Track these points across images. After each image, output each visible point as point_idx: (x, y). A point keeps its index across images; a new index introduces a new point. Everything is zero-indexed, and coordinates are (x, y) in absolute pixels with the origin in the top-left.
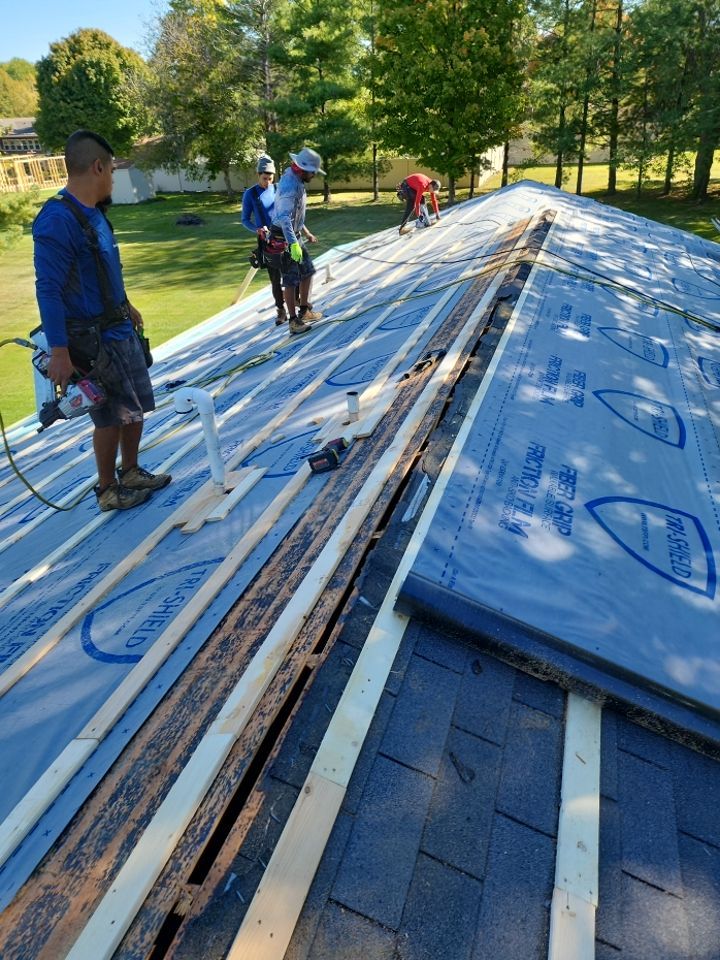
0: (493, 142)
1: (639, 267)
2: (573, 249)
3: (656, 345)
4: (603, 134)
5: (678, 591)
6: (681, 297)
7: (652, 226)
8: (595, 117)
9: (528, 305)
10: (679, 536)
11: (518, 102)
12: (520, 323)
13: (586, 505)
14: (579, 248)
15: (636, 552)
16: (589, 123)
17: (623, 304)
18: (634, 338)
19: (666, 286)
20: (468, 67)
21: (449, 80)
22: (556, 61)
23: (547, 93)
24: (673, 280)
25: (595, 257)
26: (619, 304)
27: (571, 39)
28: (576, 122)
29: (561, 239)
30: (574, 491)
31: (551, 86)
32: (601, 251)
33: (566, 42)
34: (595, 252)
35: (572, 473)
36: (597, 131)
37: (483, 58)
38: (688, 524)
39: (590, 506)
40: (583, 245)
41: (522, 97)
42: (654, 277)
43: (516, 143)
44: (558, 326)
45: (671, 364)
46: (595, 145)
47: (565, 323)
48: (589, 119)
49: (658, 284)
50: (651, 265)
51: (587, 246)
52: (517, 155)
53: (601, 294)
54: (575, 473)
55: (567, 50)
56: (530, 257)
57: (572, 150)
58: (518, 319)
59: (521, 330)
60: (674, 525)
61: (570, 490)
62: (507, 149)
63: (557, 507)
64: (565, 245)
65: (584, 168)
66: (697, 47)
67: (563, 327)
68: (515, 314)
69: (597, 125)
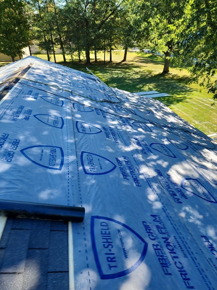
0: (25, 46)
1: (60, 79)
2: (37, 75)
3: (60, 100)
4: (58, 45)
5: (49, 171)
6: (71, 87)
7: (72, 70)
8: (55, 39)
9: (15, 91)
10: (54, 154)
11: (29, 33)
12: (10, 96)
13: (20, 151)
14: (40, 74)
15: (37, 162)
16: (53, 41)
17: (52, 90)
18: (53, 99)
19: (67, 84)
20: (9, 20)
21: (3, 24)
22: (39, 21)
23: (38, 31)
24: (70, 83)
25: (44, 77)
26: (50, 89)
27: (42, 15)
28: (49, 40)
29: (33, 72)
30: (17, 147)
31: (39, 29)
32: (47, 75)
33: (40, 16)
34: (45, 75)
35: (18, 141)
36: (56, 44)
37: (14, 18)
38: (58, 150)
39: (22, 151)
40: (41, 73)
41: (30, 32)
42: (64, 82)
43: (32, 46)
44: (26, 97)
45: (64, 105)
46: (57, 48)
47: (29, 96)
48: (53, 40)
49: (65, 84)
50: (64, 79)
51: (43, 74)
52: (33, 51)
53: (44, 87)
54: (19, 141)
55: (42, 18)
56: (20, 77)
57: (50, 49)
58: (10, 95)
59: (9, 99)
60: (53, 151)
61: (15, 147)
62: (30, 48)
63: (8, 153)
64: (35, 73)
65: (55, 55)
66: (77, 20)
67: (28, 97)
68: (9, 94)
69: (56, 42)
